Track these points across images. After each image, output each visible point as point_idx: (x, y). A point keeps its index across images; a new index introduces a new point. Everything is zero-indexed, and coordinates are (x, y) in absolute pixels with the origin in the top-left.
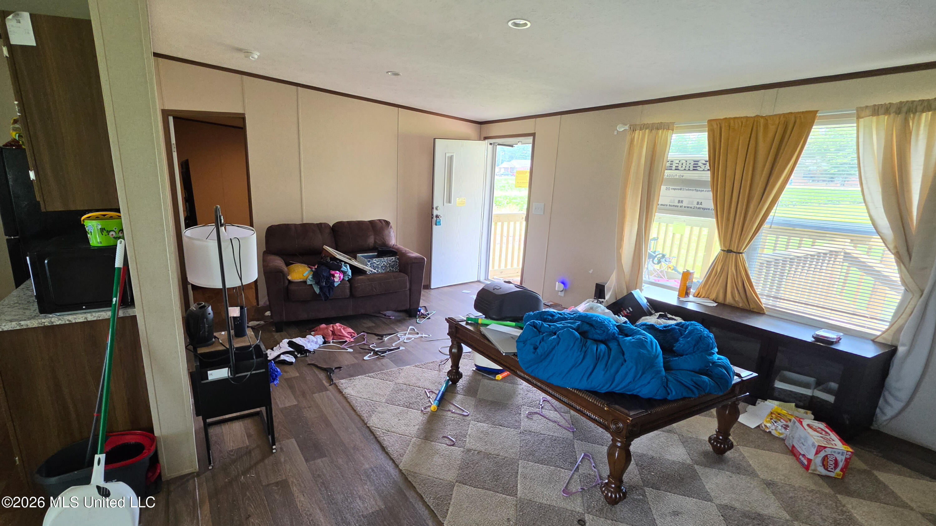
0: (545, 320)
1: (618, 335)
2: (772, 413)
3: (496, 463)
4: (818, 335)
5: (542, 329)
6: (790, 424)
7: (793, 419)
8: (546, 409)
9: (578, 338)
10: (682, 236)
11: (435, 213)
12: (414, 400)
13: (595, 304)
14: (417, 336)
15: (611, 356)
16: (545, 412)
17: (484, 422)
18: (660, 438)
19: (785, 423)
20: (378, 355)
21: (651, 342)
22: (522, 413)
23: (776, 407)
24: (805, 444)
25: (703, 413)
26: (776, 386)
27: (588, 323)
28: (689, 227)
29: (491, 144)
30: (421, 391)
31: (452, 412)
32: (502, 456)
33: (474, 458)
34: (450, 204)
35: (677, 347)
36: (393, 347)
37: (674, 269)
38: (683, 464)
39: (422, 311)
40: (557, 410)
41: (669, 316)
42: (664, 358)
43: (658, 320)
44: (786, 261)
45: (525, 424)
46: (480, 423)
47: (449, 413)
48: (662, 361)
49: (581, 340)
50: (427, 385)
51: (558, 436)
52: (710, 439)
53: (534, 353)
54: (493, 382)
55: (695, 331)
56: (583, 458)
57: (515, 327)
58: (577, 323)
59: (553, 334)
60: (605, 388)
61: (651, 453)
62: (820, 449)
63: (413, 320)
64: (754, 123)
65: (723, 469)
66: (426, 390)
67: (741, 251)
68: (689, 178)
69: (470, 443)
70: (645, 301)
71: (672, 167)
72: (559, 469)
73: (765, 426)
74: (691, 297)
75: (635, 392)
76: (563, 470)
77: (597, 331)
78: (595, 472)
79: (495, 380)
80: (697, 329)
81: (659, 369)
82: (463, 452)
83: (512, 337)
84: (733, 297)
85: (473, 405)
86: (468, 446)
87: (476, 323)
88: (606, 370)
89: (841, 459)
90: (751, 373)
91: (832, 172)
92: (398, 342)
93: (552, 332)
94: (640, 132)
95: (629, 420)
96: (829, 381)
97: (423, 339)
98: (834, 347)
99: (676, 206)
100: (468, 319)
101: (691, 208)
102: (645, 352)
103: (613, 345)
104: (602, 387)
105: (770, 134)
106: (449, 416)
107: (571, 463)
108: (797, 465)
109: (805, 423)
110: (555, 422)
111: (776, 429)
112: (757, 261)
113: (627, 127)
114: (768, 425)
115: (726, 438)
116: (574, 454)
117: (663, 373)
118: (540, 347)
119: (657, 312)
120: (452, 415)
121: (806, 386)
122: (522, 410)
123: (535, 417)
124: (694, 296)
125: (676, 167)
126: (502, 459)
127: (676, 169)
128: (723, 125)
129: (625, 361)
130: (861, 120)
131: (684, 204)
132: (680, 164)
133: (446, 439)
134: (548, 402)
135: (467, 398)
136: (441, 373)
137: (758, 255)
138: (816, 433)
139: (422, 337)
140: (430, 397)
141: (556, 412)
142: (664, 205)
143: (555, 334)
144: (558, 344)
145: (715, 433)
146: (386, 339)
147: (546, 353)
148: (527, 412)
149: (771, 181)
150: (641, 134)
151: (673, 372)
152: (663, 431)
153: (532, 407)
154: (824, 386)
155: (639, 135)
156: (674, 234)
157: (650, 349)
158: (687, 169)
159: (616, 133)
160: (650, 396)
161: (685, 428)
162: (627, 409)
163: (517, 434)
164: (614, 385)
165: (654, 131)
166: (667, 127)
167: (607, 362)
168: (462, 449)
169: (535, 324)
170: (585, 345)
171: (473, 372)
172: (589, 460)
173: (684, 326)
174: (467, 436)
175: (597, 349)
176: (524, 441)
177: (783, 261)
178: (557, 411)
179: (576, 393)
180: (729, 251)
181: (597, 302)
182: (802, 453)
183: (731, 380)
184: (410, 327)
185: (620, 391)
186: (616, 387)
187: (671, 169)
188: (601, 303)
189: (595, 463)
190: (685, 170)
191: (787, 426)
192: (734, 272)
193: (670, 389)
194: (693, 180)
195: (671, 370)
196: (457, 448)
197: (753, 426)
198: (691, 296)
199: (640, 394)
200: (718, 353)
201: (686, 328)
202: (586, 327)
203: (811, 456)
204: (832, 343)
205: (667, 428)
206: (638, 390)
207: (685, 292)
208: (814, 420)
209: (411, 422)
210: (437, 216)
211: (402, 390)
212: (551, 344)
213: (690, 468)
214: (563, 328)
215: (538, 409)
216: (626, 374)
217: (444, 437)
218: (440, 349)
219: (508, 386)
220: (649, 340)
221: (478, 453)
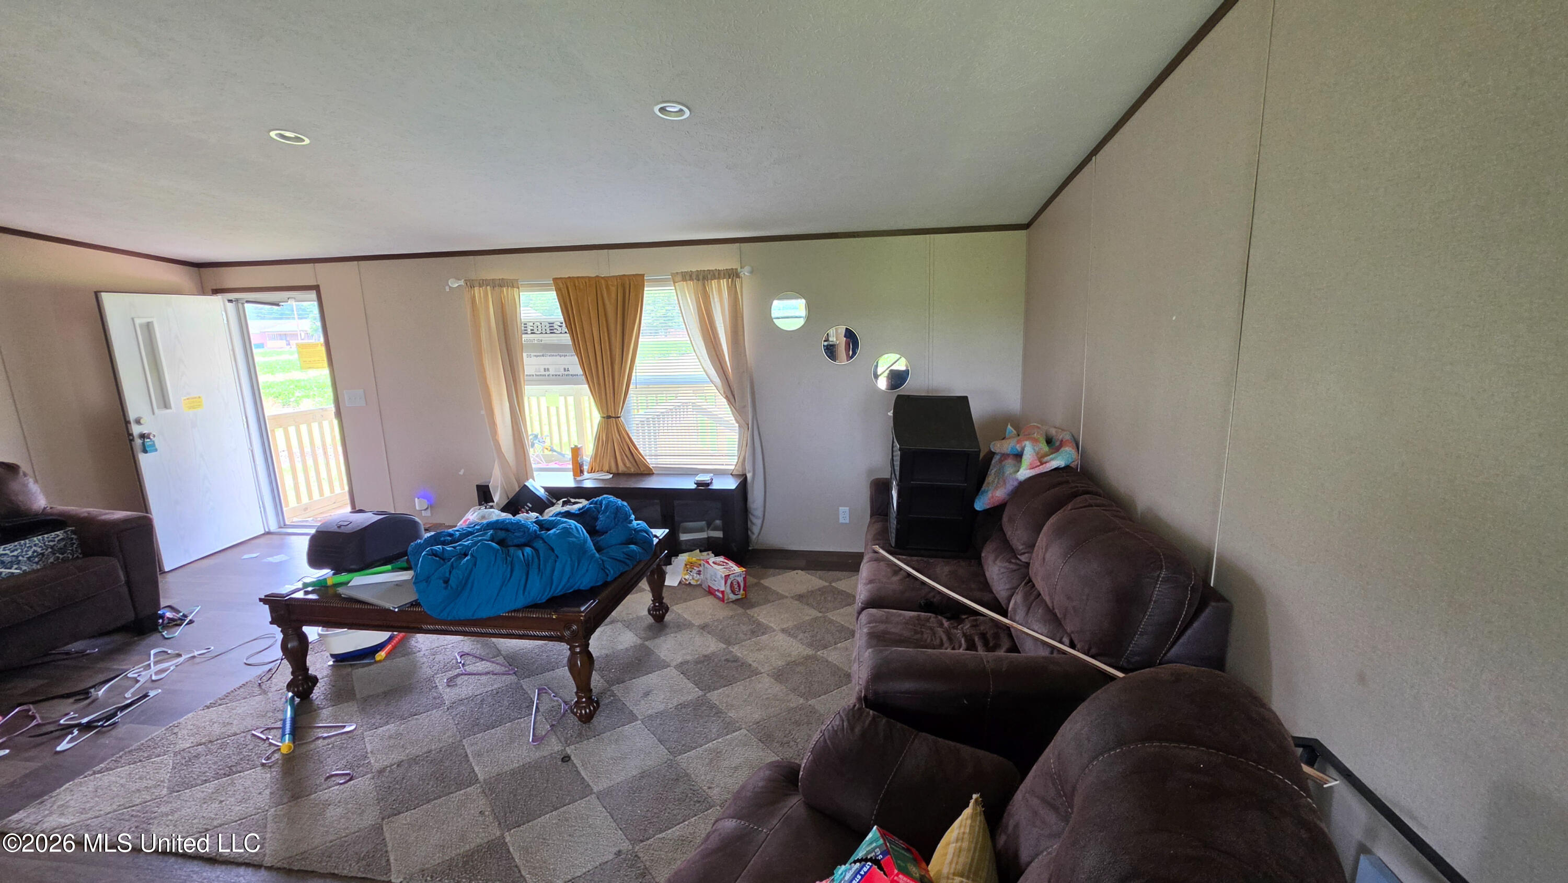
0: (444, 543)
1: (540, 531)
2: (686, 565)
3: (431, 763)
4: (697, 481)
5: (446, 555)
6: (701, 569)
7: (702, 562)
8: (469, 665)
9: (498, 550)
10: (557, 408)
11: (136, 430)
12: (235, 759)
13: (483, 510)
14: (181, 660)
15: (541, 558)
16: (469, 669)
17: (387, 723)
18: (606, 633)
19: (697, 569)
20: (97, 727)
21: (576, 527)
22: (438, 684)
23: (688, 557)
24: (716, 579)
25: (633, 591)
26: (681, 539)
27: (501, 529)
28: (563, 397)
29: (230, 301)
30: (243, 739)
31: (325, 738)
32: (435, 750)
33: (395, 776)
34: (168, 411)
35: (599, 525)
36: (129, 699)
37: (552, 450)
38: (635, 646)
39: (169, 614)
40: (484, 658)
41: (573, 500)
42: (592, 541)
43: (564, 508)
44: (649, 421)
45: (449, 695)
46: (381, 728)
47: (320, 741)
48: (592, 544)
49: (502, 551)
50: (249, 723)
51: (499, 686)
52: (649, 611)
53: (446, 588)
54: (372, 667)
55: (610, 503)
56: (538, 694)
57: (393, 570)
58: (489, 533)
59: (463, 556)
60: (546, 594)
61: (604, 652)
62: (727, 577)
63: (155, 637)
64: (596, 283)
65: (668, 634)
66: (253, 732)
67: (619, 415)
68: (548, 342)
69: (377, 762)
70: (542, 491)
71: (527, 330)
72: (516, 721)
73: (685, 579)
74: (586, 475)
75: (576, 588)
76: (522, 720)
77: (516, 534)
78: (557, 701)
79: (376, 662)
80: (610, 501)
81: (592, 552)
82: (373, 779)
83: (397, 585)
84: (625, 465)
85: (356, 711)
86: (377, 766)
87: (322, 586)
88: (540, 574)
89: (740, 579)
90: (664, 530)
91: (655, 324)
92: (138, 685)
93: (460, 554)
94: (480, 290)
95: (582, 616)
96: (714, 520)
97: (197, 660)
98: (710, 487)
99: (543, 375)
100: (306, 585)
101: (559, 375)
102: (574, 539)
103: (539, 544)
104: (542, 595)
105: (613, 295)
106: (320, 746)
107: (527, 707)
108: (716, 601)
109: (711, 562)
110: (489, 673)
111: (693, 579)
112: (634, 422)
113: (462, 283)
114: (687, 577)
115: (661, 603)
116: (526, 696)
117: (597, 555)
118: (452, 578)
119: (558, 500)
120: (326, 742)
121: (701, 530)
122: (437, 681)
123: (459, 681)
124: (588, 473)
125: (532, 330)
126: (438, 753)
127: (532, 333)
128: (569, 284)
129: (557, 557)
130: (676, 284)
131: (552, 372)
132: (535, 327)
133: (333, 779)
134: (468, 654)
135: (340, 708)
136: (270, 695)
137: (633, 416)
138: (720, 566)
139: (194, 657)
140: (268, 739)
141: (483, 662)
142: (530, 375)
143: (466, 555)
144: (475, 565)
145: (651, 602)
146: (100, 693)
147: (464, 582)
148: (445, 681)
149: (626, 341)
150: (482, 292)
151: (605, 551)
152: (606, 625)
153: (449, 671)
154: (712, 526)
155: (480, 293)
156: (548, 408)
157: (577, 535)
158: (544, 332)
159: (447, 289)
160: (592, 584)
161: (624, 613)
162: (577, 607)
163: (444, 712)
164: (553, 587)
165: (496, 288)
166: (511, 284)
167: (539, 565)
168: (369, 776)
169: (434, 552)
170: (508, 554)
171: (330, 668)
172: (546, 693)
173: (598, 503)
174: (369, 755)
175: (523, 555)
176: (458, 716)
177: (652, 418)
178: (484, 660)
179: (514, 617)
180: (609, 417)
181: (486, 508)
182: (716, 589)
183: (653, 541)
184: (152, 652)
185: (561, 593)
186: (555, 591)
187: (527, 333)
188: (492, 507)
189: (553, 693)
190: (542, 333)
191: (700, 571)
192: (619, 437)
193: (609, 570)
194: (553, 345)
195: (603, 550)
196: (360, 779)
197: (676, 584)
198: (585, 473)
199: (581, 588)
200: (636, 519)
201: (601, 504)
202: (502, 534)
203: (722, 589)
204: (708, 485)
205: (608, 619)
206: (579, 583)
207: (578, 470)
208: (715, 556)
209: (250, 792)
210: (143, 436)
211: (197, 757)
212: (466, 569)
213: (642, 645)
214: (475, 543)
215: (458, 670)
216: (563, 571)
217: (328, 778)
218: (245, 661)
219: (400, 661)
220: (573, 526)
221: (398, 766)
